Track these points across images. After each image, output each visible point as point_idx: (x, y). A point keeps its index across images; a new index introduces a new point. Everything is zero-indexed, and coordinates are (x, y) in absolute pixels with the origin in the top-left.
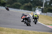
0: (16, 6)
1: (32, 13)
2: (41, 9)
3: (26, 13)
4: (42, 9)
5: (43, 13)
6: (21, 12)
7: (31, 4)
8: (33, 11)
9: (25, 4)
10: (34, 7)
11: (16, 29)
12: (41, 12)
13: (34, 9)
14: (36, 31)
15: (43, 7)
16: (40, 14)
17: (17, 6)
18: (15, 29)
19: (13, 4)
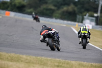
0: (45, 11)
1: (77, 26)
2: (94, 19)
3: (65, 25)
4: (97, 18)
5: (98, 26)
6: (55, 24)
7: (76, 9)
8: (78, 22)
9: (62, 8)
10: (81, 13)
11: (45, 58)
12: (94, 24)
13: (81, 17)
14: (85, 63)
15: (99, 14)
16: (93, 27)
17: (48, 12)
18: (43, 58)
19: (40, 7)
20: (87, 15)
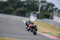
0: (7, 11)
1: (26, 19)
2: (36, 15)
3: (19, 19)
6: (13, 18)
7: (25, 9)
8: (27, 17)
9: (17, 9)
10: (28, 12)
11: (8, 38)
12: (36, 18)
13: (28, 14)
16: (35, 20)
17: (9, 11)
18: (6, 38)
20: (32, 13)
